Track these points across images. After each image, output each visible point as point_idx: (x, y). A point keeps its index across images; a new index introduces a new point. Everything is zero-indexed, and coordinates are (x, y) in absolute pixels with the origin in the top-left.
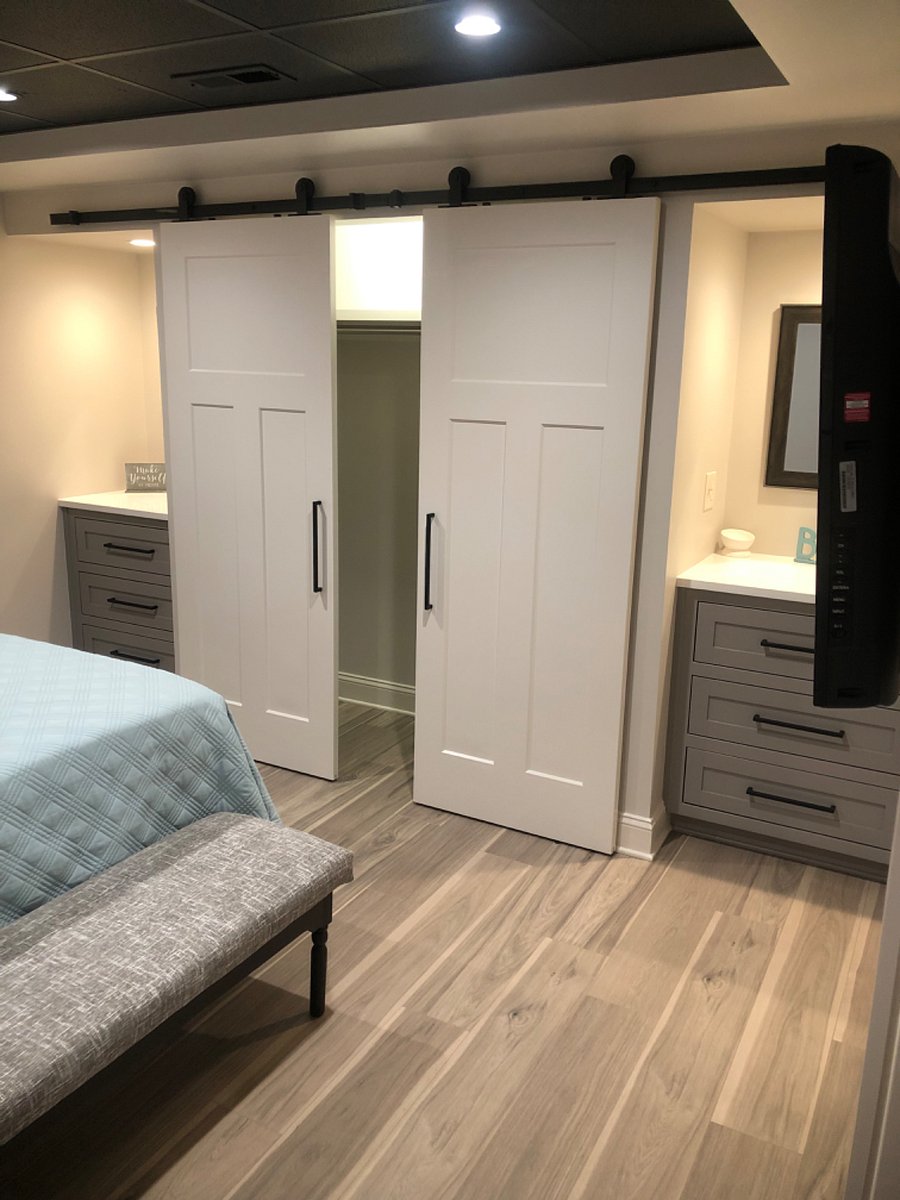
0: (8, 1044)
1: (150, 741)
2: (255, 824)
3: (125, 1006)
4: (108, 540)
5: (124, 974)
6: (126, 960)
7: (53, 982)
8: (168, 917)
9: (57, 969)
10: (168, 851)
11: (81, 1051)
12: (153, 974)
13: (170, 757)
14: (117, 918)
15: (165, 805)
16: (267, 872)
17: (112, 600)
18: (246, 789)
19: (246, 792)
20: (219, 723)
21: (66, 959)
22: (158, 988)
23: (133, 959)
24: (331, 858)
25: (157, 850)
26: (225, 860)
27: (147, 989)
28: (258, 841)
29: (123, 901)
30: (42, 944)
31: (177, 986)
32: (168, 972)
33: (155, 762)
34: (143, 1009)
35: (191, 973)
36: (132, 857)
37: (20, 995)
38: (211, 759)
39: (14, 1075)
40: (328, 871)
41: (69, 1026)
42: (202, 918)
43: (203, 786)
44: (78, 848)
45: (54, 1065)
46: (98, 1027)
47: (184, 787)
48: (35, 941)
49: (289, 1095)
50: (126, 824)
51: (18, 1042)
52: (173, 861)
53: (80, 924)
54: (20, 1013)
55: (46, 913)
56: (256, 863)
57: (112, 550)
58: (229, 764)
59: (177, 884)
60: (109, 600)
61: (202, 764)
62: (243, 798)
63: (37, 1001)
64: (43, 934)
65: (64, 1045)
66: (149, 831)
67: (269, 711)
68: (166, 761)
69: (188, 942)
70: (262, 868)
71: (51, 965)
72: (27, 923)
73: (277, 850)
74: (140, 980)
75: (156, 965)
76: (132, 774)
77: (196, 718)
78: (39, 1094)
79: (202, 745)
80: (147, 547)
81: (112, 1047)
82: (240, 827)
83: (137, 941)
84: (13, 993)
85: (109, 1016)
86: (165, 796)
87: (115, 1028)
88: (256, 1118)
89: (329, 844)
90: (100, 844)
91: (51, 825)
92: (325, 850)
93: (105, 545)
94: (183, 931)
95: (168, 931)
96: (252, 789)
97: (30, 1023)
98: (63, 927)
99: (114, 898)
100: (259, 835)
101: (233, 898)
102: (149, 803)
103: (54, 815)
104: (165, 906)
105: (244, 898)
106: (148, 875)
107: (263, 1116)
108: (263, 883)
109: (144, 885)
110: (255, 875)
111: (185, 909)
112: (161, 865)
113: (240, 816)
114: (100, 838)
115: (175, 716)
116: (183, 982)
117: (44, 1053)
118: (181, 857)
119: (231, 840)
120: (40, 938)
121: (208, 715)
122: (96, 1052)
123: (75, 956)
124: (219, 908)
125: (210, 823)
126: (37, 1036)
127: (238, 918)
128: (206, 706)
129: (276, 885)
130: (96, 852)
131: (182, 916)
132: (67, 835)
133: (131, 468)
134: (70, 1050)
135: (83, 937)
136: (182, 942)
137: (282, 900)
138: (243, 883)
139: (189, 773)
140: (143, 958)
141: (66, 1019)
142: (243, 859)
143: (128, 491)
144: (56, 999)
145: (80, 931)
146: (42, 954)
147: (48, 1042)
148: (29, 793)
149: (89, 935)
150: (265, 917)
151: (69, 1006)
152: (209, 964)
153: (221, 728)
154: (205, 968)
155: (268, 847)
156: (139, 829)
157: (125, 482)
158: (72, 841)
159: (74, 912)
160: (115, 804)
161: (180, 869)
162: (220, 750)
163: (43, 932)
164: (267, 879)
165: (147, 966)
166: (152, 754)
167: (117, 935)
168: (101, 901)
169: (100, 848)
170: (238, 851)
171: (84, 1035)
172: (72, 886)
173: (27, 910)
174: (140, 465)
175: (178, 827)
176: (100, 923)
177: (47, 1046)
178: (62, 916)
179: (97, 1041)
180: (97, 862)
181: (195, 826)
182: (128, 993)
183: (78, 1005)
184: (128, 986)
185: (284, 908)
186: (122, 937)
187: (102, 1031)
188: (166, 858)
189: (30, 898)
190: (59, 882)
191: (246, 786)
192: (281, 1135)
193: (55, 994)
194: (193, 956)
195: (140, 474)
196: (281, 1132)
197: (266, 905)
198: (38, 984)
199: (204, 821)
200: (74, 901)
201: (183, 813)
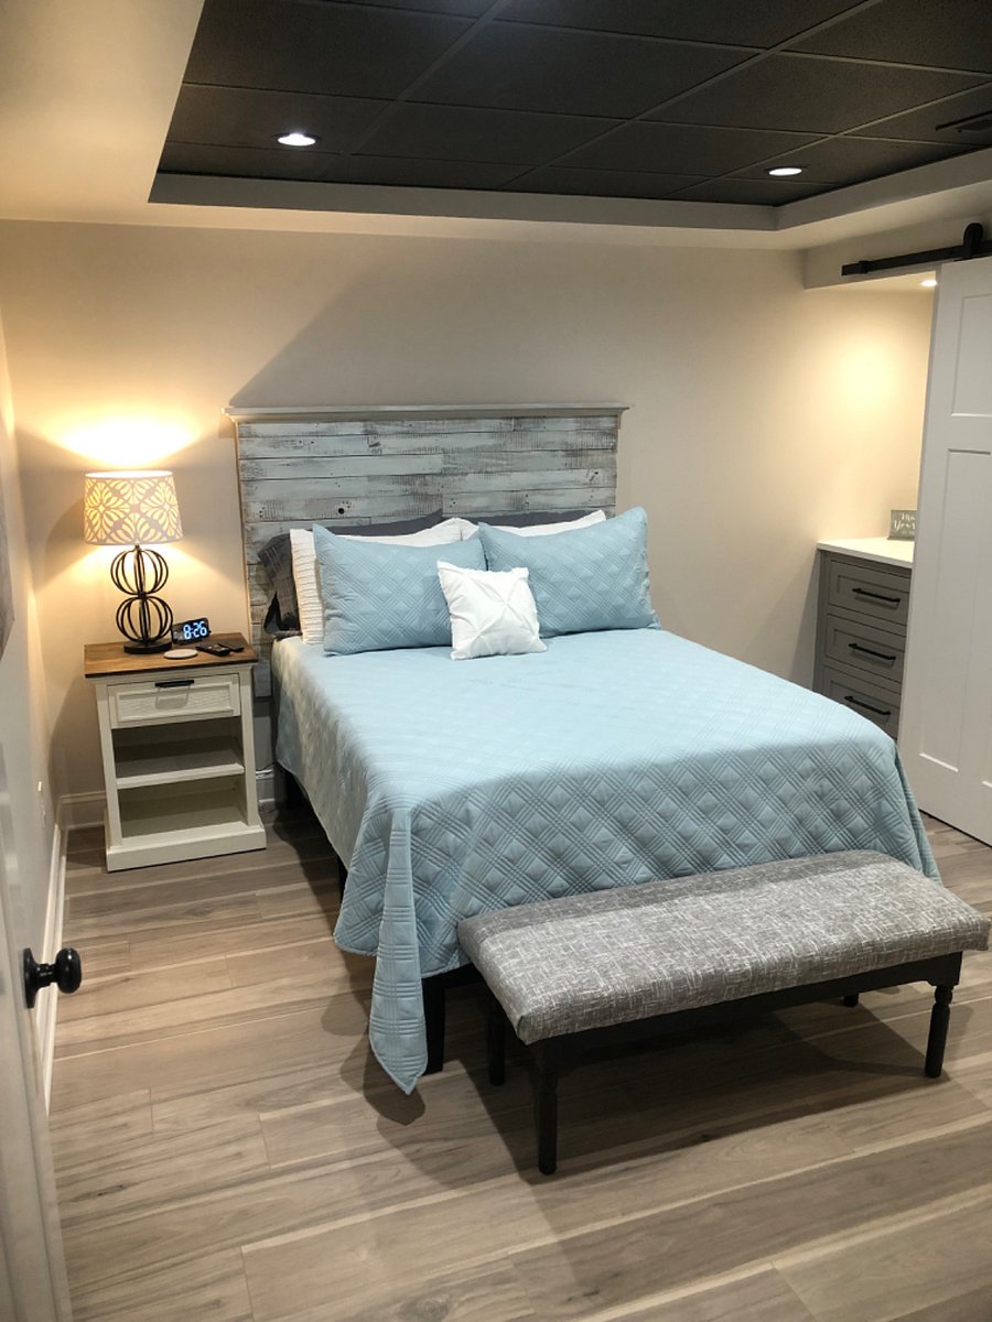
0: (628, 957)
1: (808, 763)
2: (898, 867)
3: (720, 965)
4: (857, 585)
5: (728, 943)
6: (734, 934)
7: (674, 929)
8: (782, 914)
9: (680, 922)
10: (807, 867)
11: (677, 983)
12: (751, 951)
13: (826, 783)
14: (740, 902)
15: (816, 827)
16: (889, 909)
17: (854, 646)
18: (901, 835)
19: (902, 838)
20: (882, 764)
21: (689, 917)
22: (751, 963)
23: (740, 935)
24: (962, 918)
25: (797, 863)
26: (854, 887)
27: (743, 960)
28: (894, 882)
29: (752, 891)
30: (676, 901)
31: (769, 969)
32: (764, 954)
33: (810, 784)
34: (735, 974)
35: (785, 963)
36: (775, 863)
37: (648, 929)
38: (869, 796)
39: (624, 978)
40: (954, 928)
41: (673, 962)
42: (812, 926)
43: (858, 821)
44: (727, 837)
45: (654, 983)
46: (695, 972)
47: (838, 817)
48: (672, 898)
49: (877, 1126)
50: (775, 832)
51: (634, 958)
52: (807, 875)
53: (711, 897)
54: (642, 941)
55: (689, 881)
56: (882, 899)
57: (860, 595)
58: (887, 806)
59: (801, 893)
60: (850, 645)
61: (860, 800)
62: (896, 842)
63: (657, 938)
64: (680, 895)
65: (665, 972)
66: (797, 846)
67: (985, 783)
68: (821, 786)
69: (790, 939)
70: (887, 905)
71: (677, 917)
72: (672, 885)
73: (909, 894)
74: (739, 951)
75: (756, 946)
76: (786, 788)
77: (859, 754)
78: (637, 1000)
79: (862, 781)
80: (894, 595)
81: (702, 993)
82: (882, 866)
83: (749, 924)
84: (643, 926)
85: (706, 967)
86: (819, 820)
87: (708, 978)
88: (836, 1129)
89: (965, 905)
90: (747, 842)
91: (706, 812)
92: (958, 909)
93: (854, 590)
94: (790, 930)
95: (777, 924)
96: (908, 837)
97: (646, 949)
98: (696, 895)
99: (743, 887)
100: (897, 878)
101: (847, 920)
102: (800, 821)
103: (708, 803)
104: (783, 906)
105: (856, 922)
106: (781, 880)
107: (844, 1131)
108: (881, 917)
109: (774, 886)
110: (876, 908)
111: (800, 914)
112: (795, 875)
113: (887, 857)
114: (747, 836)
115: (836, 746)
116: (775, 968)
117: (650, 973)
118: (816, 874)
119: (869, 874)
120: (677, 896)
121: (872, 754)
122: (689, 990)
123: (697, 917)
124: (830, 923)
125: (855, 855)
126: (648, 959)
127: (844, 936)
128: (871, 744)
129: (892, 922)
130: (744, 847)
131: (795, 918)
132: (718, 823)
133: (896, 514)
134: (669, 979)
135: (708, 907)
136: (786, 937)
137: (894, 936)
138: (862, 910)
139: (844, 804)
140: (748, 937)
141: (672, 956)
142: (871, 891)
143: (891, 538)
144: (671, 941)
145: (707, 902)
146: (673, 908)
147: (655, 966)
148: (688, 778)
149: (713, 907)
150: (872, 944)
151: (679, 949)
152: (804, 963)
153: (883, 768)
154: (799, 966)
155: (901, 889)
156: (787, 840)
157: (889, 528)
158: (723, 831)
159: (709, 888)
160: (766, 811)
161: (810, 882)
162: (880, 791)
163: (680, 893)
164: (887, 915)
165: (748, 943)
166: (809, 776)
167: (735, 915)
168: (734, 886)
169: (747, 846)
170: (871, 885)
171: (682, 973)
172: (716, 869)
173: (676, 876)
174: (906, 512)
175: (827, 851)
176: (726, 902)
177: (653, 969)
178: (699, 887)
179: (691, 981)
180: (743, 857)
181: (842, 854)
182: (726, 957)
183: (685, 950)
184: (728, 953)
185: (893, 945)
186: (738, 916)
187: (697, 975)
188: (802, 871)
189: (680, 867)
190: (705, 863)
191: (902, 832)
192: (854, 1152)
193: (672, 937)
194: (791, 950)
195: (905, 522)
196: (855, 1149)
197: (876, 935)
198: (663, 926)
199: (851, 852)
200: (713, 880)
201: (835, 841)
